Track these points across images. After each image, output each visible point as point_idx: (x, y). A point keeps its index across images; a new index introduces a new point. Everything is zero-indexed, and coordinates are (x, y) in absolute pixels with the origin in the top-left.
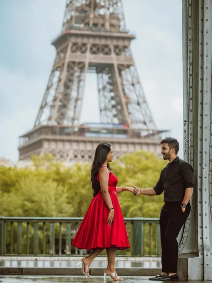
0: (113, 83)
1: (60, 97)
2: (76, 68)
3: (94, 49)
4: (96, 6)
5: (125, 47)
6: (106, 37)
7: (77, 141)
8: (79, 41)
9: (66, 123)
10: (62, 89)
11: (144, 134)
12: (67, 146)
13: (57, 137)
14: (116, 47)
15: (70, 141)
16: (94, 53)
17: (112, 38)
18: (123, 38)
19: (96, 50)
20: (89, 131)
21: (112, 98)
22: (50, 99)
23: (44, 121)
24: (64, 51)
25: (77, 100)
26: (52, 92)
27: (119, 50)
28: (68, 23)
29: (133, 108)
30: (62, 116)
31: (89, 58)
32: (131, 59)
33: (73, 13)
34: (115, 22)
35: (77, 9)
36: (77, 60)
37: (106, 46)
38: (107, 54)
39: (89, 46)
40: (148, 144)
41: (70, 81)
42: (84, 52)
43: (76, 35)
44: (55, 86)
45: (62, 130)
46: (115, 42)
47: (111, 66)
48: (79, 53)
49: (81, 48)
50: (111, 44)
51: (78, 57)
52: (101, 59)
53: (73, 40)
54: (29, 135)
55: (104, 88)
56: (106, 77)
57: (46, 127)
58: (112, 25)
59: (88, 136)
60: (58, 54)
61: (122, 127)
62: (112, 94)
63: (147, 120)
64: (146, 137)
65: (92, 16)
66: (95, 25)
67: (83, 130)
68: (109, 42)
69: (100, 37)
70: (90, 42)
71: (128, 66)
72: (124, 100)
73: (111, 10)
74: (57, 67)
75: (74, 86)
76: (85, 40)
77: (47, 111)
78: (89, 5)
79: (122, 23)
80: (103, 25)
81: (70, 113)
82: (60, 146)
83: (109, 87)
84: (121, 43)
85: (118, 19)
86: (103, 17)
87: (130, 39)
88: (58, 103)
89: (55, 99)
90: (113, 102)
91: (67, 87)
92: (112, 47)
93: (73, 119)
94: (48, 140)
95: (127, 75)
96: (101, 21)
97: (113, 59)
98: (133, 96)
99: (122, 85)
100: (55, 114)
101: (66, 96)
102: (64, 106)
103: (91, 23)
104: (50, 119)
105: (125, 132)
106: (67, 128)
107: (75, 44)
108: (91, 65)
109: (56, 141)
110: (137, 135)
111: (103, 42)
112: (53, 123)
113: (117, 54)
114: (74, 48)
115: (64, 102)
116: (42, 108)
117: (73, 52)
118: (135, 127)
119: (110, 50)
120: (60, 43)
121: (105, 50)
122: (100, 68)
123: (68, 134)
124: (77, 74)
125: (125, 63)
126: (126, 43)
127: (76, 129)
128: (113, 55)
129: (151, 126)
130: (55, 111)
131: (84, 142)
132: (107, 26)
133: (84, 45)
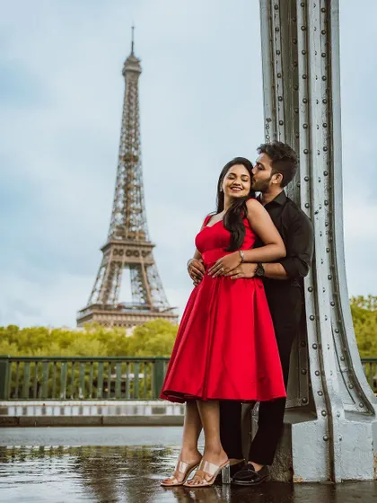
0: (141, 276)
1: (105, 284)
2: (116, 266)
4: (130, 225)
5: (149, 252)
6: (136, 246)
7: (116, 315)
8: (119, 248)
9: (109, 302)
10: (106, 279)
11: (161, 310)
12: (110, 318)
13: (103, 312)
14: (143, 252)
15: (112, 314)
16: (128, 255)
17: (140, 246)
18: (148, 246)
19: (129, 254)
20: (124, 308)
21: (140, 286)
22: (98, 286)
23: (94, 301)
24: (108, 254)
25: (117, 287)
26: (100, 281)
27: (145, 254)
28: (111, 236)
29: (154, 292)
30: (106, 297)
31: (125, 259)
32: (152, 259)
33: (115, 230)
34: (142, 235)
35: (117, 227)
36: (117, 260)
37: (137, 251)
38: (137, 256)
39: (125, 251)
40: (164, 317)
41: (112, 274)
42: (121, 255)
43: (116, 244)
44: (102, 277)
45: (107, 307)
46: (142, 249)
47: (139, 265)
48: (118, 256)
49: (120, 253)
50: (140, 250)
51: (118, 258)
52: (133, 259)
53: (114, 247)
54: (83, 311)
55: (135, 279)
56: (136, 272)
57: (95, 305)
58: (140, 238)
59: (124, 311)
60: (104, 256)
61: (147, 305)
62: (140, 283)
63: (163, 300)
64: (163, 312)
65: (127, 231)
66: (129, 237)
67: (120, 307)
68: (138, 249)
69: (133, 245)
70: (125, 249)
71: (151, 265)
72: (148, 287)
73: (140, 227)
74: (104, 265)
75: (115, 278)
76: (122, 247)
77: (96, 294)
78: (125, 224)
79: (147, 237)
80: (134, 237)
81: (112, 295)
82: (105, 318)
83: (138, 278)
84: (146, 249)
85: (144, 233)
86: (134, 232)
87: (152, 246)
88: (104, 289)
89: (102, 286)
90: (141, 289)
91: (110, 278)
92: (140, 252)
93: (114, 300)
94: (97, 314)
95: (150, 271)
96: (132, 235)
97: (141, 260)
98: (154, 284)
99: (147, 277)
100: (102, 297)
101: (109, 285)
102: (108, 291)
103: (127, 236)
104: (98, 300)
105: (149, 308)
106: (110, 305)
107: (115, 250)
108: (126, 264)
109: (102, 314)
110: (157, 310)
111: (134, 248)
112: (101, 303)
113: (144, 256)
115: (108, 287)
116: (93, 292)
117: (114, 254)
118: (155, 305)
119: (139, 254)
120: (104, 249)
121: (135, 254)
122: (132, 266)
123: (110, 310)
124: (116, 270)
125: (149, 262)
126: (149, 249)
127: (116, 307)
128: (141, 257)
129: (166, 305)
130: (102, 294)
131: (121, 315)
132: (137, 237)
133: (122, 250)
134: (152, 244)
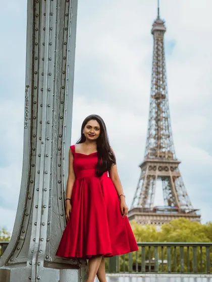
0: (170, 185)
1: (143, 193)
2: (151, 178)
3: (160, 169)
4: (161, 147)
5: (176, 167)
6: (166, 163)
7: (152, 216)
8: (153, 165)
9: (147, 206)
10: (144, 189)
11: (187, 211)
12: (147, 218)
13: (142, 213)
14: (171, 167)
15: (149, 215)
16: (160, 170)
17: (169, 163)
18: (175, 163)
19: (161, 169)
20: (158, 210)
21: (170, 193)
22: (138, 194)
24: (145, 170)
25: (152, 194)
26: (139, 191)
27: (173, 169)
28: (147, 156)
29: (181, 198)
30: (144, 203)
31: (157, 173)
32: (179, 173)
33: (149, 151)
34: (170, 155)
35: (151, 149)
36: (152, 174)
37: (166, 167)
38: (167, 171)
39: (157, 167)
40: (189, 217)
41: (148, 184)
42: (155, 170)
43: (151, 162)
44: (141, 187)
45: (145, 210)
46: (171, 165)
47: (169, 177)
48: (152, 171)
49: (154, 168)
50: (169, 166)
51: (152, 173)
52: (164, 173)
53: (149, 164)
55: (166, 188)
56: (166, 183)
57: (137, 209)
58: (169, 157)
59: (158, 213)
60: (142, 171)
61: (176, 208)
62: (170, 191)
63: (188, 204)
64: (188, 213)
65: (158, 152)
66: (161, 156)
67: (155, 210)
68: (167, 165)
69: (163, 163)
70: (158, 165)
71: (178, 177)
72: (176, 195)
73: (168, 149)
74: (142, 178)
75: (150, 187)
76: (155, 164)
77: (137, 200)
78: (157, 147)
79: (174, 155)
80: (164, 157)
81: (149, 201)
82: (144, 218)
83: (168, 188)
84: (174, 166)
85: (172, 154)
86: (164, 153)
87: (178, 163)
88: (143, 196)
89: (141, 194)
90: (171, 195)
91: (147, 188)
92: (169, 168)
93: (150, 204)
94: (137, 215)
95: (178, 182)
96: (163, 155)
97: (170, 174)
98: (180, 192)
99: (175, 187)
100: (141, 201)
101: (146, 193)
102: (146, 198)
103: (158, 155)
104: (138, 204)
105: (177, 210)
106: (147, 208)
107: (150, 166)
108: (159, 177)
109: (141, 215)
110: (183, 212)
111: (164, 165)
112: (141, 207)
113: (172, 171)
114: (150, 168)
115: (146, 194)
116: (134, 199)
117: (149, 170)
118: (183, 208)
119: (168, 169)
120: (143, 166)
121: (166, 169)
122: (164, 178)
123: (148, 212)
124: (151, 181)
125: (176, 175)
126: (176, 165)
127: (152, 209)
128: (170, 172)
129: (190, 207)
130: (141, 199)
131: (156, 216)
132: (167, 157)
133: (155, 167)
134: (178, 161)
